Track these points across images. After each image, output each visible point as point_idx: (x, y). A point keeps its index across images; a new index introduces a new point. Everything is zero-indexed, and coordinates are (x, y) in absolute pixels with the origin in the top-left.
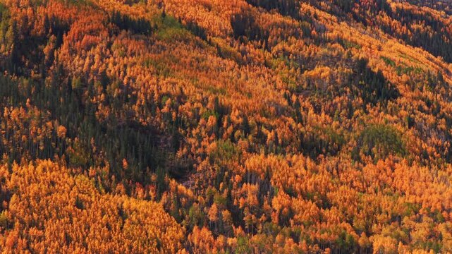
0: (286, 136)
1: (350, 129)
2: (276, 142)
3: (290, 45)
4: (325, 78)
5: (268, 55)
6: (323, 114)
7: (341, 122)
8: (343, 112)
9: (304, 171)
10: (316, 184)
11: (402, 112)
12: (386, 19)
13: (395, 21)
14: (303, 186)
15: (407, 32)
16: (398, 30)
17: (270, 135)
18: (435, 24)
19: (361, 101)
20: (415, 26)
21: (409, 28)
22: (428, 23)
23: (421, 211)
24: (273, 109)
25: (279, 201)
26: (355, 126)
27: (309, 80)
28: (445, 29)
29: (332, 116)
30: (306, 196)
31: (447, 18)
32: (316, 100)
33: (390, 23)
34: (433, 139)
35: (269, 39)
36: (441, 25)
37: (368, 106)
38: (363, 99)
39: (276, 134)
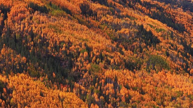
0: (119, 61)
1: (143, 57)
2: (115, 64)
6: (129, 51)
7: (138, 54)
8: (138, 49)
9: (131, 77)
10: (137, 83)
11: (163, 49)
12: (140, 6)
13: (144, 7)
14: (132, 84)
16: (146, 11)
17: (112, 61)
18: (160, 9)
19: (145, 44)
20: (152, 10)
21: (150, 11)
22: (158, 8)
23: (184, 95)
25: (123, 92)
26: (145, 56)
28: (165, 11)
29: (133, 51)
30: (134, 89)
31: (165, 6)
32: (125, 44)
33: (141, 8)
34: (178, 62)
35: (98, 16)
36: (163, 9)
37: (148, 47)
38: (146, 43)
39: (114, 60)
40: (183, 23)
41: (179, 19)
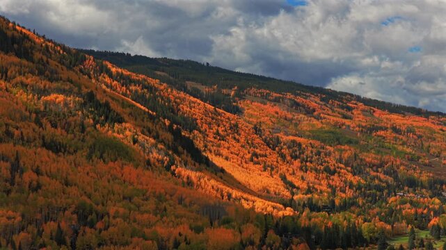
0: (31, 135)
1: (83, 140)
2: (22, 139)
3: (27, 79)
4: (60, 102)
5: (8, 85)
6: (59, 129)
7: (75, 136)
8: (77, 128)
9: (47, 159)
10: (58, 170)
11: (127, 132)
12: (107, 80)
13: (115, 82)
14: (48, 168)
15: (126, 92)
16: (119, 89)
17: (17, 133)
18: (150, 88)
19: (91, 121)
20: (133, 88)
21: (127, 88)
22: (144, 87)
23: (148, 194)
24: (18, 116)
25: (29, 176)
26: (88, 138)
27: (46, 103)
28: (160, 93)
29: (67, 131)
30: (50, 176)
31: (161, 85)
32: (53, 118)
33: (111, 83)
34: (154, 154)
35: (9, 73)
36: (156, 90)
37: (98, 126)
38: (94, 120)
39: (22, 133)
40: (194, 116)
41: (186, 109)
